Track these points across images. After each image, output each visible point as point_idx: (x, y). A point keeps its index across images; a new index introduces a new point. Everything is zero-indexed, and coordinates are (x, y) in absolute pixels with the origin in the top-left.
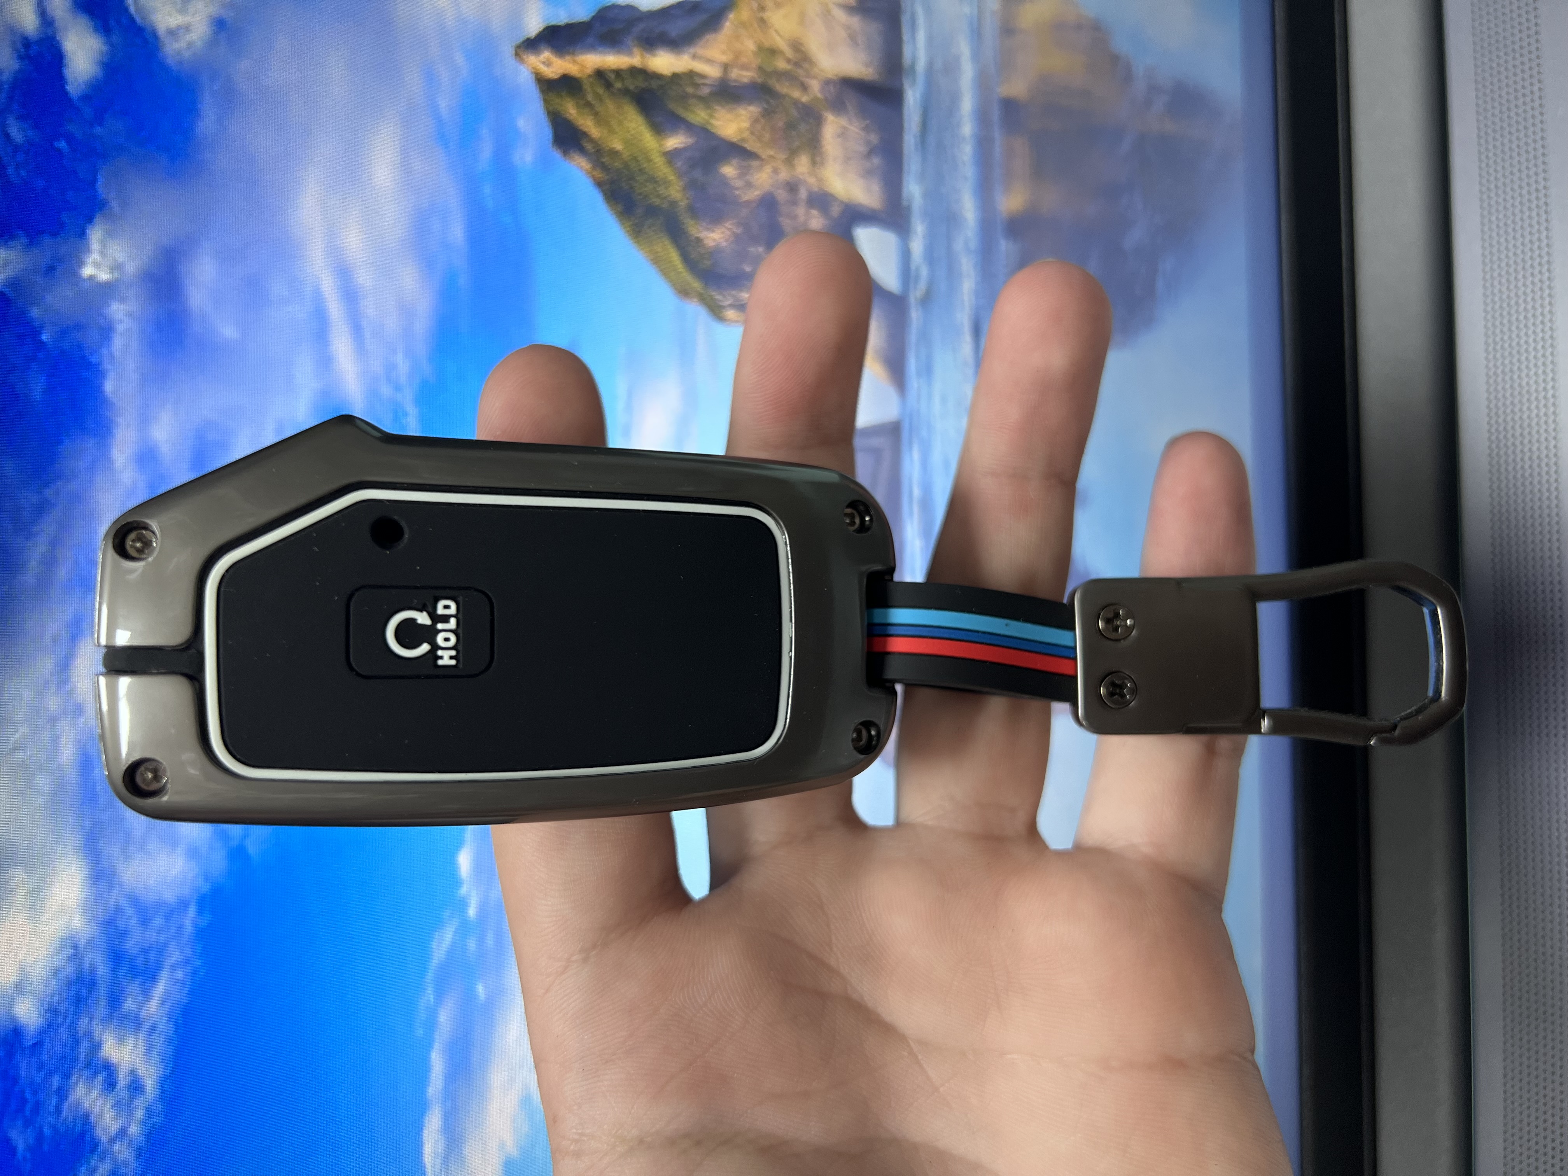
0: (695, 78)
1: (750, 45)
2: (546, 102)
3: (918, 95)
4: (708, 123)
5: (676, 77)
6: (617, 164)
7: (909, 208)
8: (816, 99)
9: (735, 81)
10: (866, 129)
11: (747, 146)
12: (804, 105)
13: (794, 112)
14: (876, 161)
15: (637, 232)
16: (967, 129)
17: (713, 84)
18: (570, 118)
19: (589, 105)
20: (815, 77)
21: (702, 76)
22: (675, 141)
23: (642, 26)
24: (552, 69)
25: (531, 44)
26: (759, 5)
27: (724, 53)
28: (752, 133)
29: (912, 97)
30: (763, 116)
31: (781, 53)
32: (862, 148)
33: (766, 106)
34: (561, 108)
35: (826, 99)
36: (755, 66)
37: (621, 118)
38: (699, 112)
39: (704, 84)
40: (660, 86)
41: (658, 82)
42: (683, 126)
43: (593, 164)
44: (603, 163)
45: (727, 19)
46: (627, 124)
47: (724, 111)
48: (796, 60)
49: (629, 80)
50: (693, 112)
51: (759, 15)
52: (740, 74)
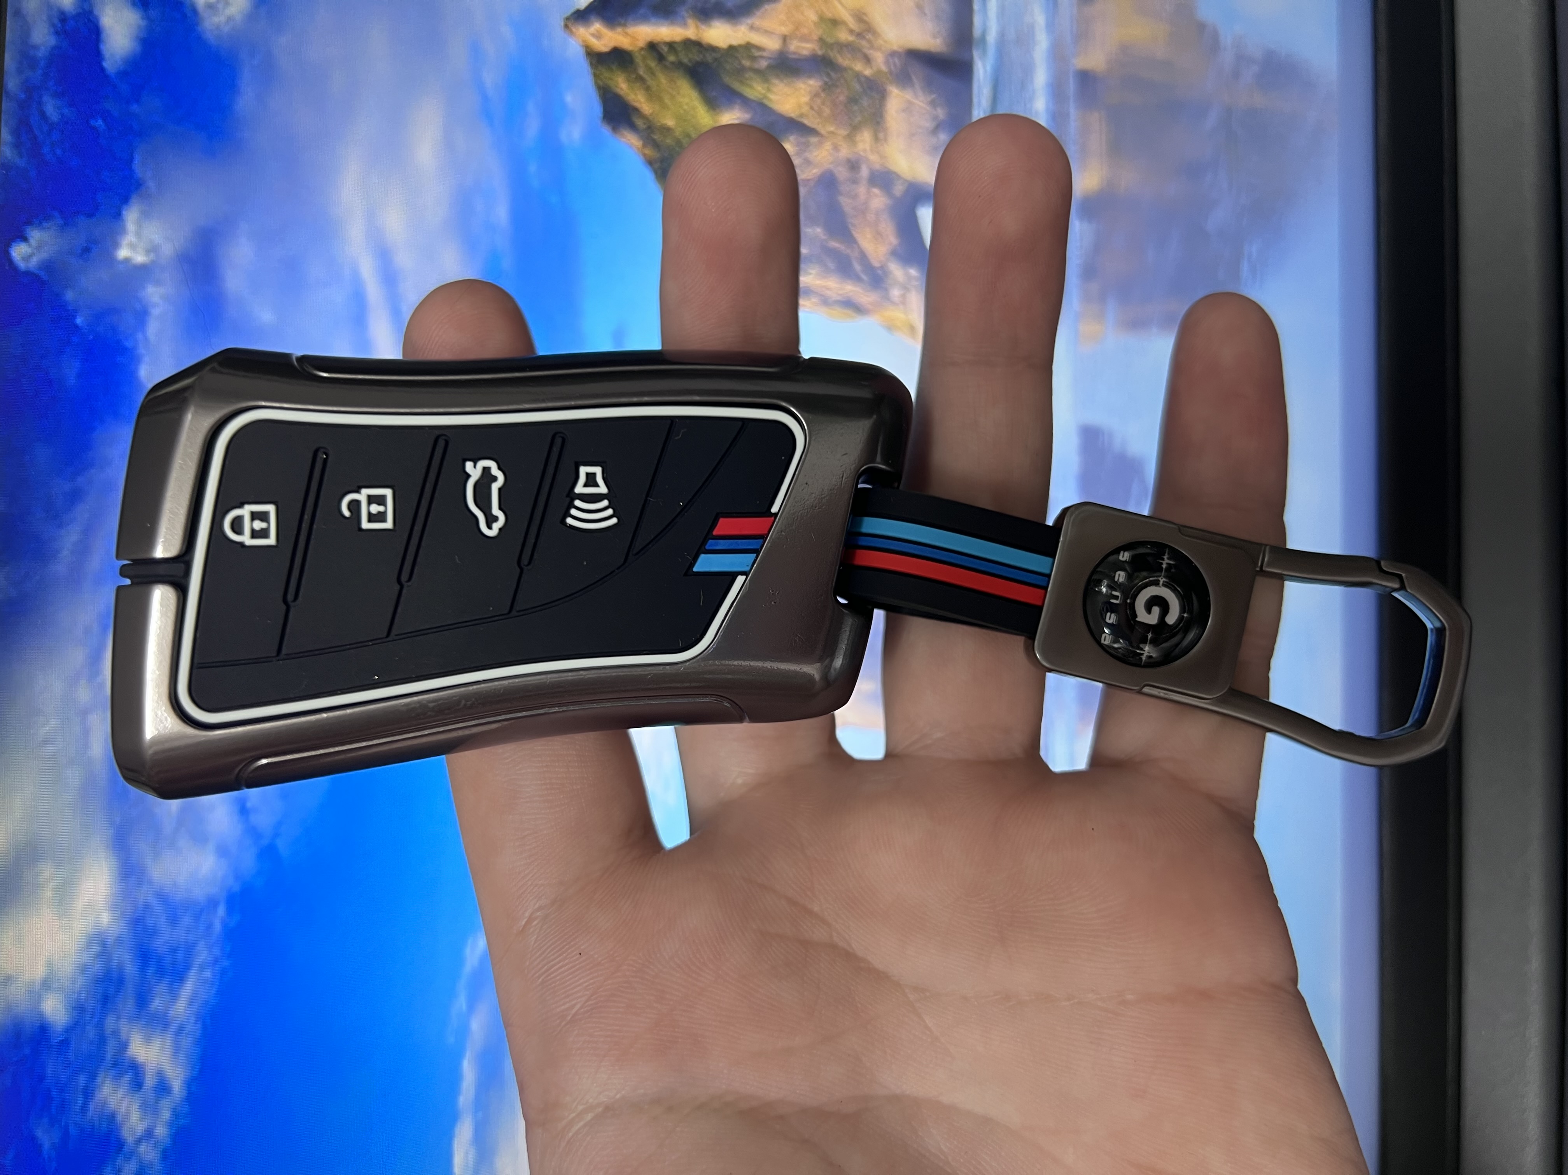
0: (753, 50)
1: (812, 16)
2: (595, 75)
3: (989, 68)
4: (765, 97)
5: (732, 49)
6: (669, 141)
8: (879, 72)
9: (795, 53)
10: (933, 103)
11: (806, 121)
12: (867, 78)
13: (857, 87)
14: (943, 137)
16: (1041, 103)
17: (770, 56)
18: (621, 93)
19: (641, 79)
20: (879, 49)
21: (759, 48)
22: (731, 117)
24: (602, 42)
25: (581, 16)
27: (783, 23)
28: (812, 108)
29: (982, 70)
30: (824, 90)
31: (844, 23)
32: (929, 125)
33: (826, 79)
34: (611, 83)
35: (891, 72)
36: (815, 37)
37: (674, 93)
38: (755, 85)
39: (762, 57)
40: (716, 60)
41: (714, 55)
42: (739, 101)
43: (644, 141)
44: (654, 141)
46: (680, 99)
47: (782, 85)
48: (859, 31)
49: (683, 53)
50: (749, 86)
52: (800, 46)
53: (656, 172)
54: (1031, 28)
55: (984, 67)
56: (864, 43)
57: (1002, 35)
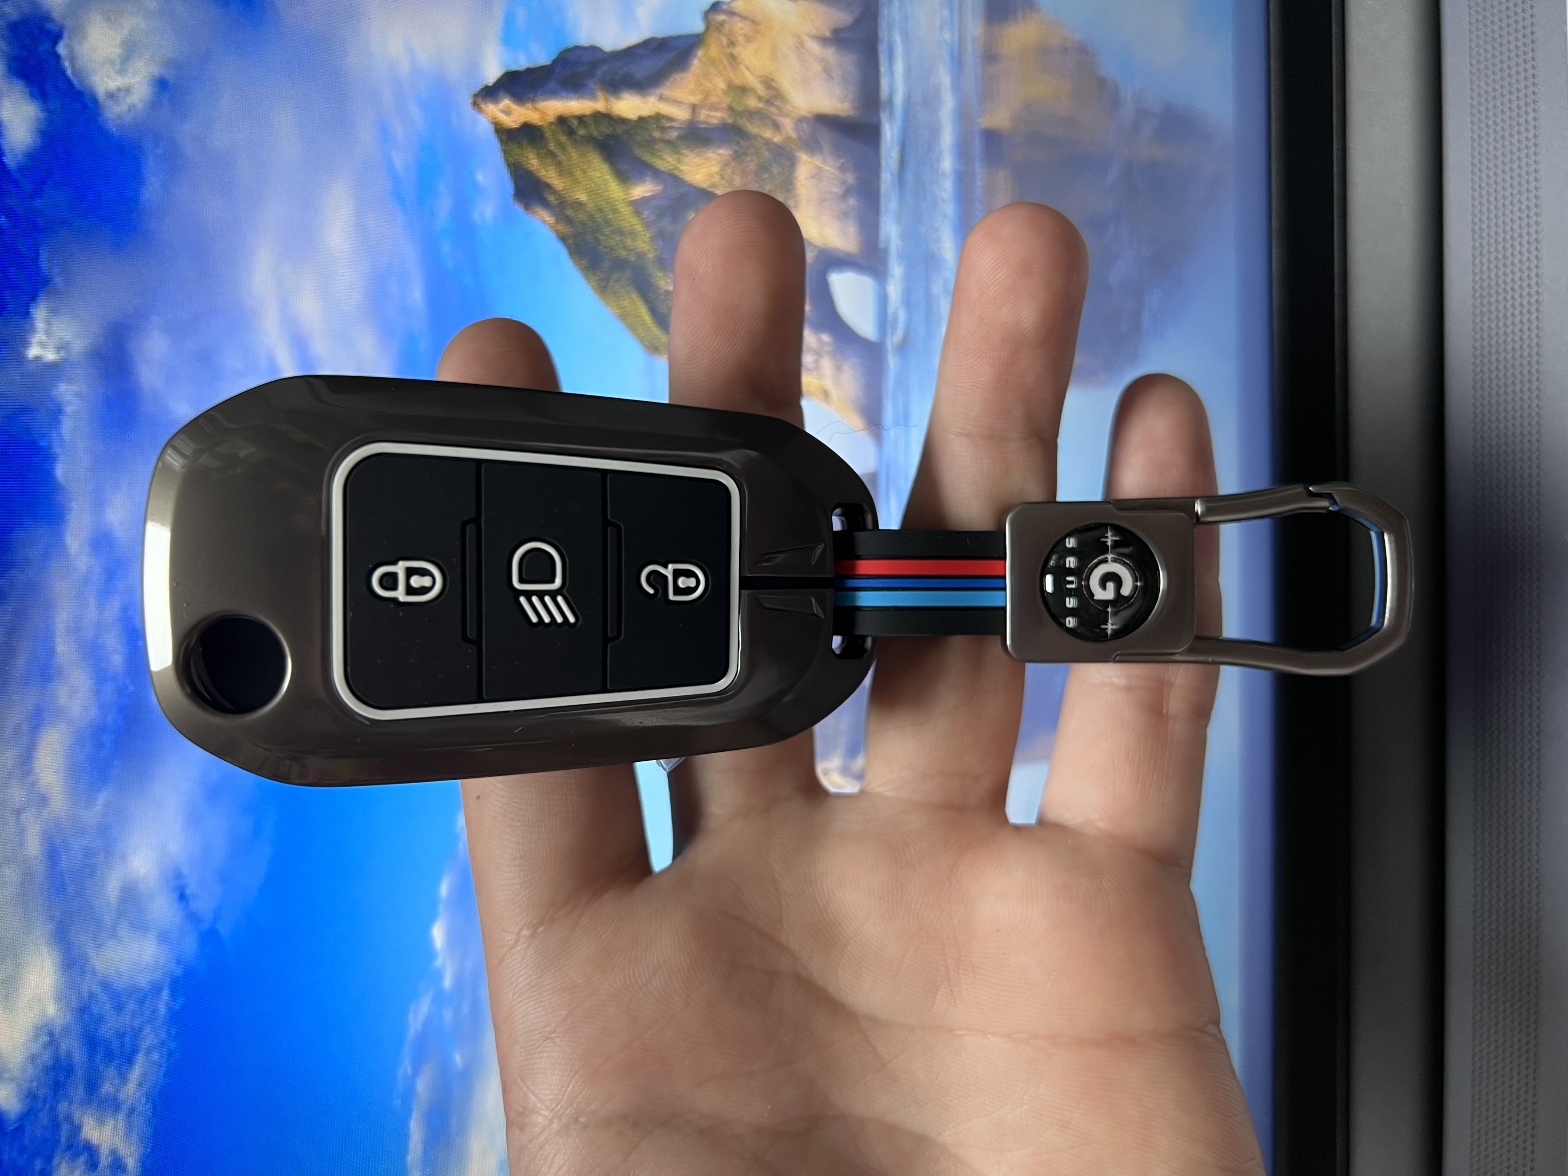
0: (663, 121)
1: (721, 85)
2: (506, 152)
3: (896, 130)
4: (676, 168)
5: (642, 120)
6: (582, 216)
7: (886, 250)
8: (789, 138)
9: (705, 122)
10: (842, 168)
12: (778, 146)
13: (767, 154)
14: (852, 201)
15: (603, 288)
16: (947, 164)
17: (680, 126)
18: (533, 169)
19: (551, 154)
20: (788, 115)
21: (670, 119)
22: (642, 190)
23: (606, 67)
24: (513, 118)
25: (490, 93)
26: (729, 39)
27: (692, 93)
28: (722, 178)
30: (734, 159)
31: (753, 90)
32: (838, 190)
33: (737, 148)
34: (522, 160)
35: (799, 138)
36: (725, 106)
37: (585, 166)
38: (666, 157)
39: (671, 127)
40: (626, 132)
41: (624, 127)
42: (649, 173)
43: (556, 217)
44: (567, 216)
45: (695, 57)
46: (591, 173)
47: (693, 155)
48: (768, 97)
49: (593, 126)
50: (660, 157)
51: (728, 51)
52: (709, 115)
53: (569, 248)
54: (937, 89)
55: (891, 129)
56: (773, 110)
57: (908, 97)
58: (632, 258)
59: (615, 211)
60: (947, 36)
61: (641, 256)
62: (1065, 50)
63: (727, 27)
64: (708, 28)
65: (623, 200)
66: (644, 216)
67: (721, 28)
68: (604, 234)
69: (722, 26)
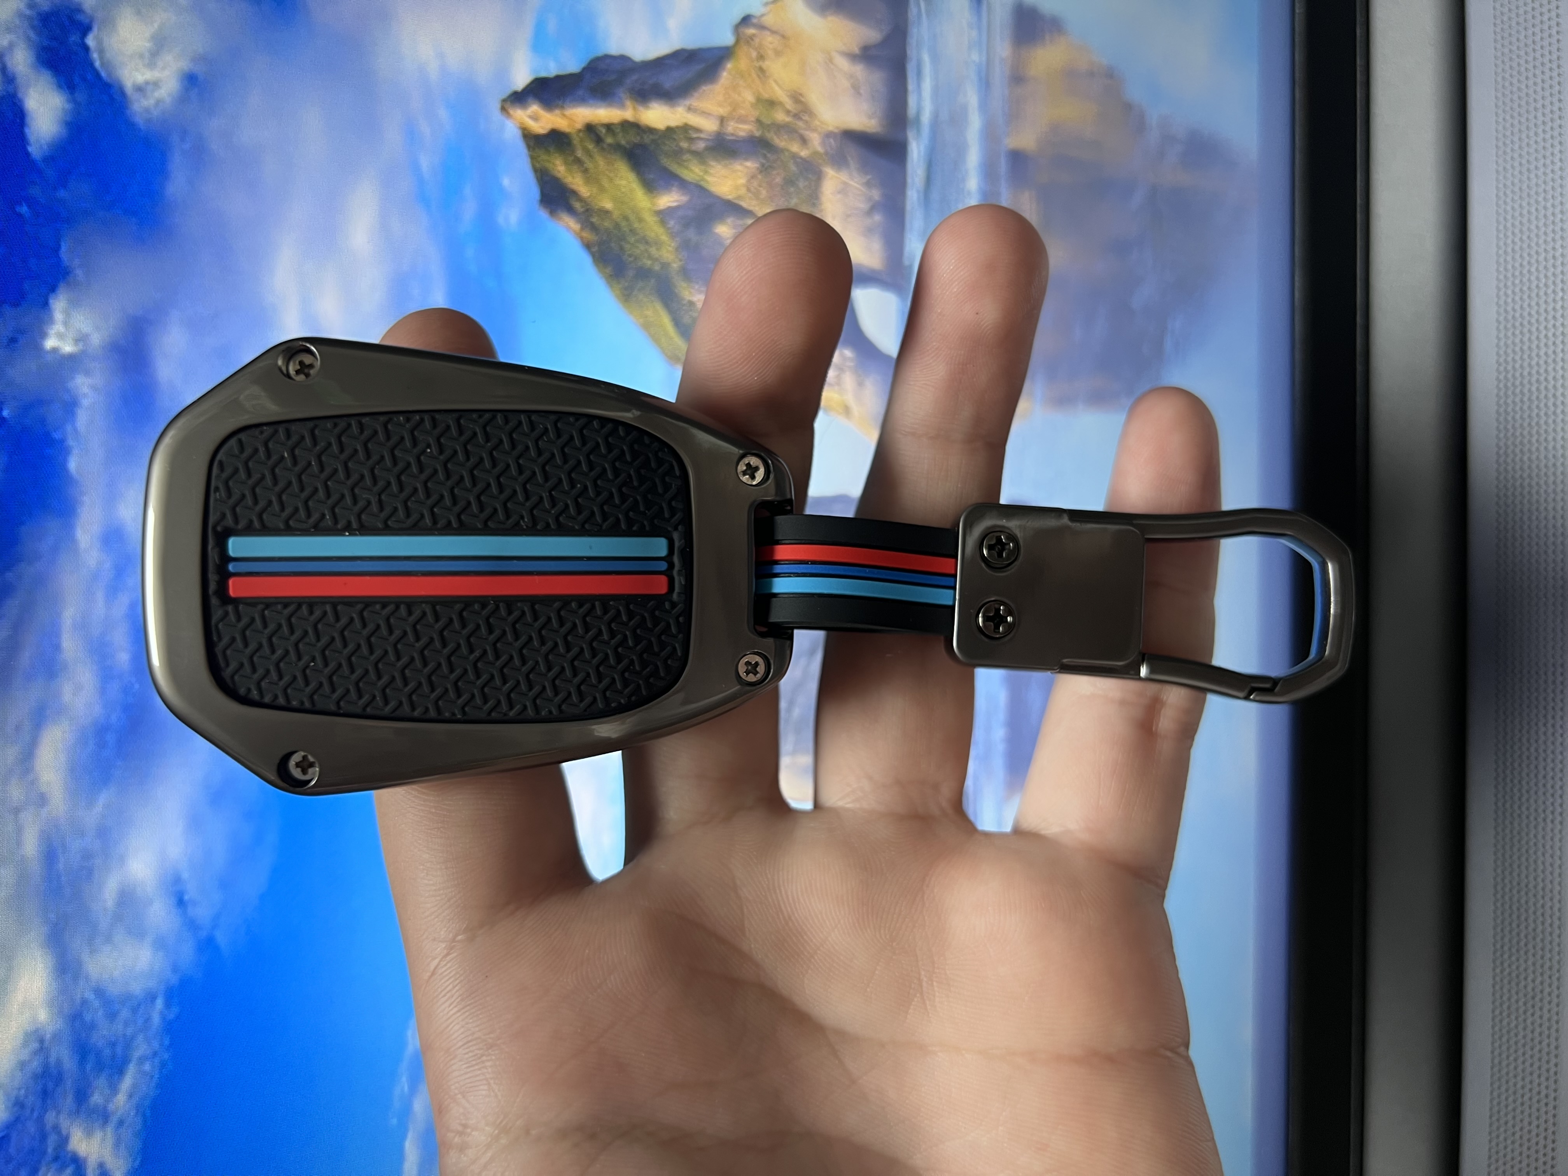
0: (690, 132)
1: (749, 97)
2: (532, 158)
3: (922, 148)
4: (703, 180)
5: (670, 131)
6: (607, 224)
8: (816, 153)
9: (732, 135)
10: (868, 184)
11: (744, 204)
12: (803, 160)
13: (793, 168)
14: (878, 218)
15: (627, 297)
17: (708, 137)
18: (559, 175)
19: (578, 161)
20: (815, 130)
21: (698, 130)
22: (669, 199)
23: (635, 77)
24: (541, 124)
25: (519, 98)
26: (759, 53)
27: (720, 105)
28: (749, 190)
29: (916, 151)
30: (761, 172)
31: (781, 104)
32: (864, 206)
33: (764, 161)
34: (549, 166)
35: (826, 153)
36: (753, 119)
37: (612, 175)
38: (693, 168)
39: (699, 138)
40: (653, 141)
41: (651, 137)
42: (676, 183)
43: (582, 224)
44: (592, 224)
45: (724, 69)
46: (618, 182)
47: (719, 167)
48: (794, 111)
49: (621, 135)
50: (687, 168)
51: (757, 65)
52: (737, 128)
53: (593, 255)
54: (964, 109)
56: (800, 124)
58: (657, 267)
59: (641, 220)
60: (975, 57)
61: (665, 266)
62: (1091, 74)
63: (757, 40)
64: (737, 42)
65: (650, 209)
66: (669, 226)
67: (751, 42)
68: (629, 243)
69: (752, 40)
